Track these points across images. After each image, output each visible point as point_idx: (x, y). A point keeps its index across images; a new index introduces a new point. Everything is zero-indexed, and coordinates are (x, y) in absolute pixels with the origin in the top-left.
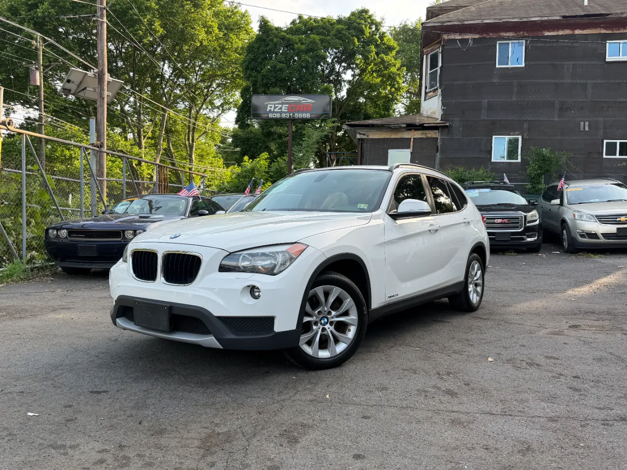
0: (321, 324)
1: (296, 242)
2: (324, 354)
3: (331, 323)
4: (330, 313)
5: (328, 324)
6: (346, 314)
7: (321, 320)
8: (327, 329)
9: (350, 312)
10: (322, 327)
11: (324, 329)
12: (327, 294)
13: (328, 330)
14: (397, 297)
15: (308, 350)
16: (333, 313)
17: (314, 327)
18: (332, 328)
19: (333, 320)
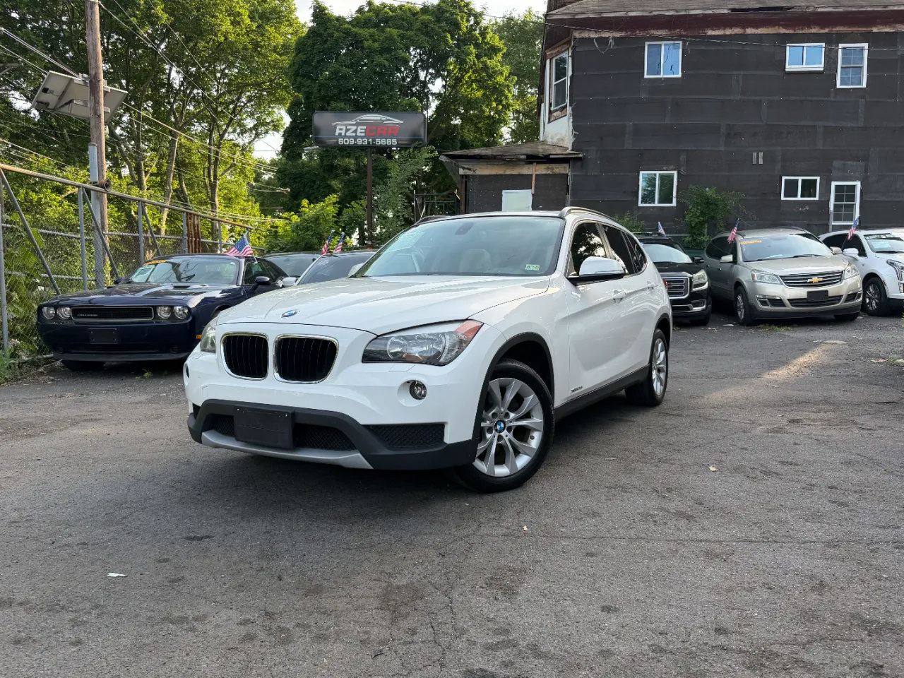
0: (496, 430)
1: (467, 319)
2: (502, 471)
3: (509, 429)
4: (507, 415)
5: (505, 431)
6: (528, 416)
7: (496, 426)
8: (504, 436)
9: (533, 413)
10: (497, 434)
11: (500, 438)
12: (503, 390)
13: (506, 439)
14: (582, 390)
15: (481, 466)
16: (512, 415)
17: (488, 436)
18: (510, 436)
19: (511, 424)
